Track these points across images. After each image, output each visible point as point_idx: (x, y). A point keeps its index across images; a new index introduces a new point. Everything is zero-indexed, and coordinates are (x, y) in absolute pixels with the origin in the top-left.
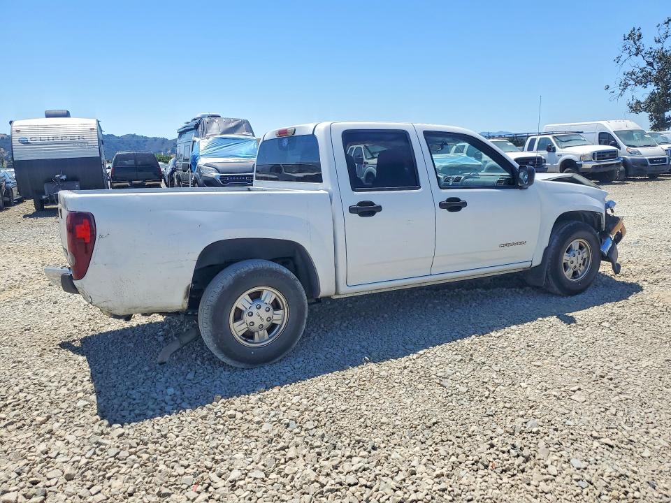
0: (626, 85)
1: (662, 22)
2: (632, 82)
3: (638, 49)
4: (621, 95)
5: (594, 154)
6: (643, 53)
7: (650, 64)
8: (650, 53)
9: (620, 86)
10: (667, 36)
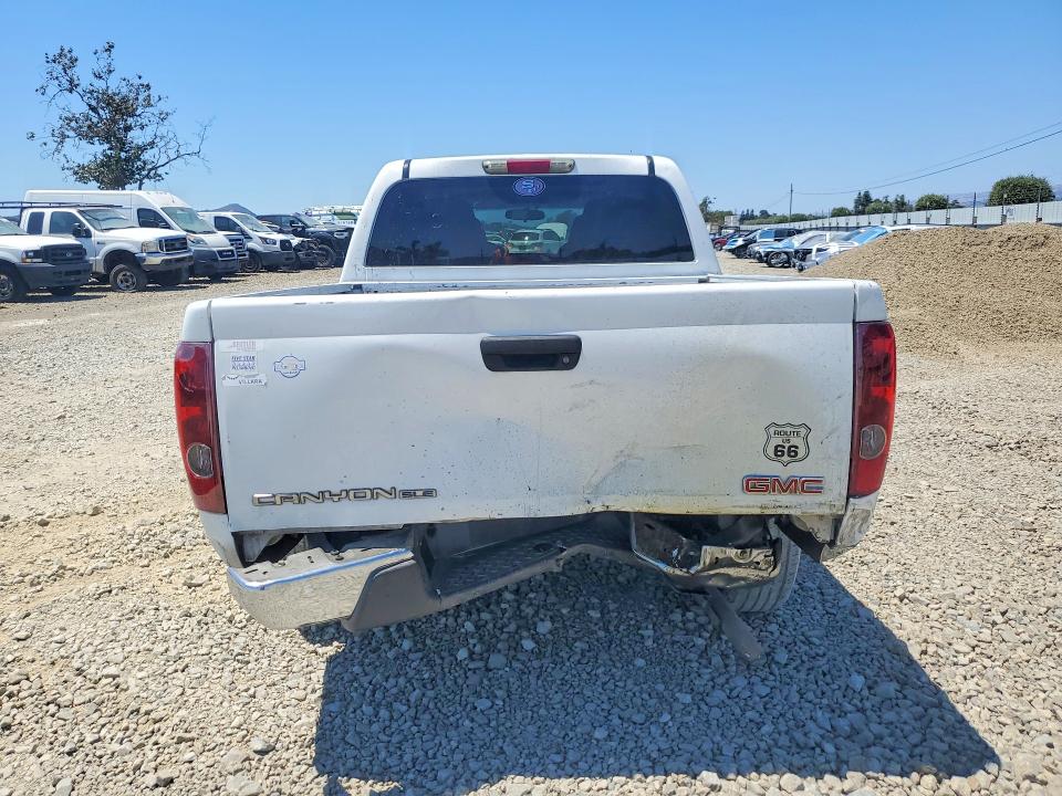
0: (64, 136)
1: (100, 49)
2: (72, 134)
3: (71, 82)
4: (57, 150)
5: (160, 241)
6: (79, 89)
7: (93, 109)
8: (91, 92)
9: (53, 135)
10: (110, 71)
